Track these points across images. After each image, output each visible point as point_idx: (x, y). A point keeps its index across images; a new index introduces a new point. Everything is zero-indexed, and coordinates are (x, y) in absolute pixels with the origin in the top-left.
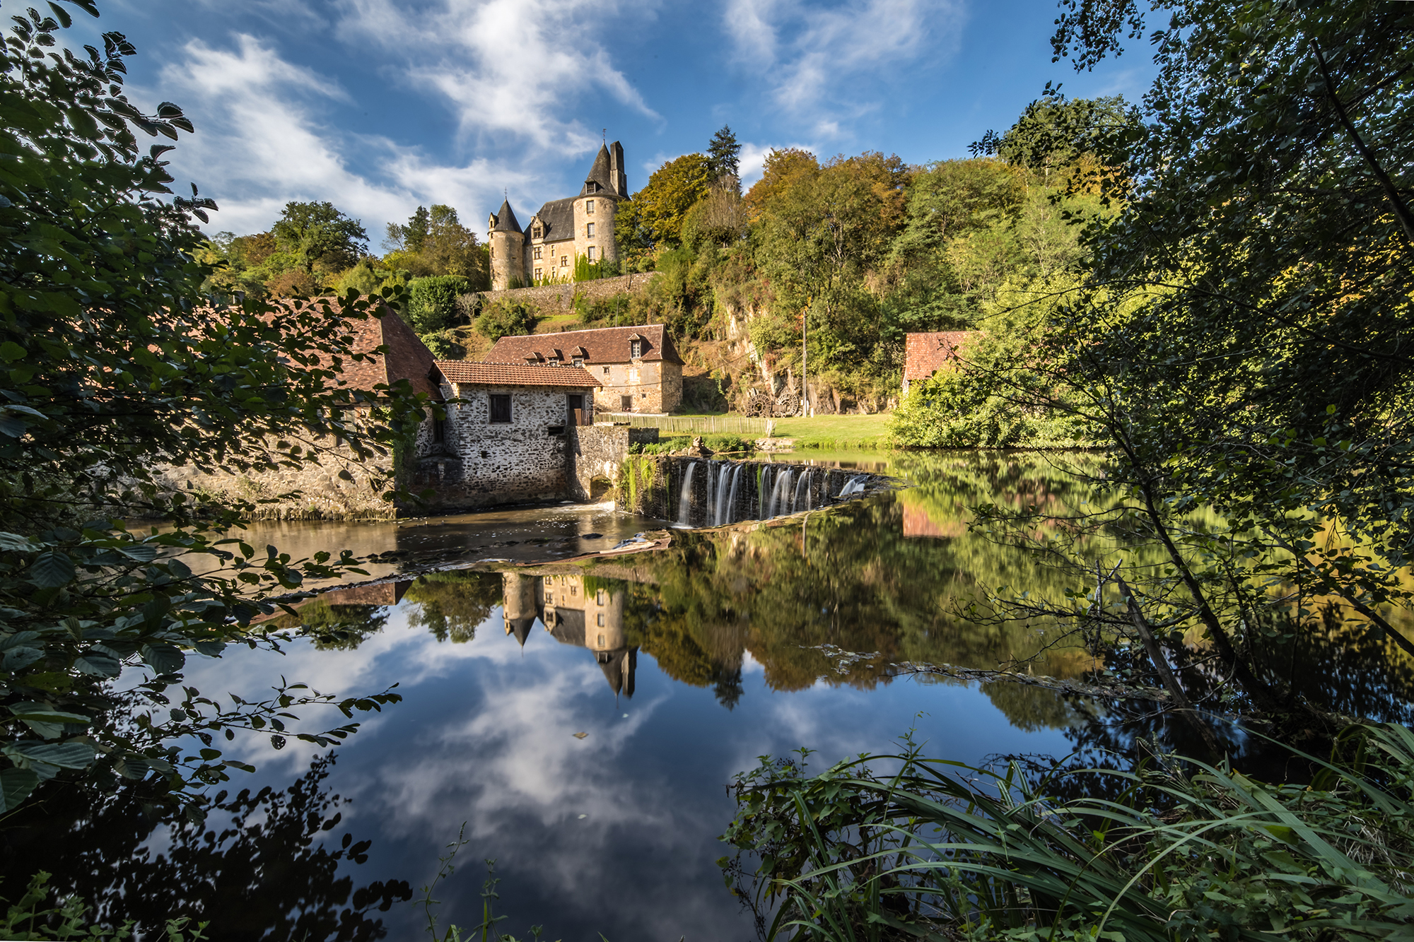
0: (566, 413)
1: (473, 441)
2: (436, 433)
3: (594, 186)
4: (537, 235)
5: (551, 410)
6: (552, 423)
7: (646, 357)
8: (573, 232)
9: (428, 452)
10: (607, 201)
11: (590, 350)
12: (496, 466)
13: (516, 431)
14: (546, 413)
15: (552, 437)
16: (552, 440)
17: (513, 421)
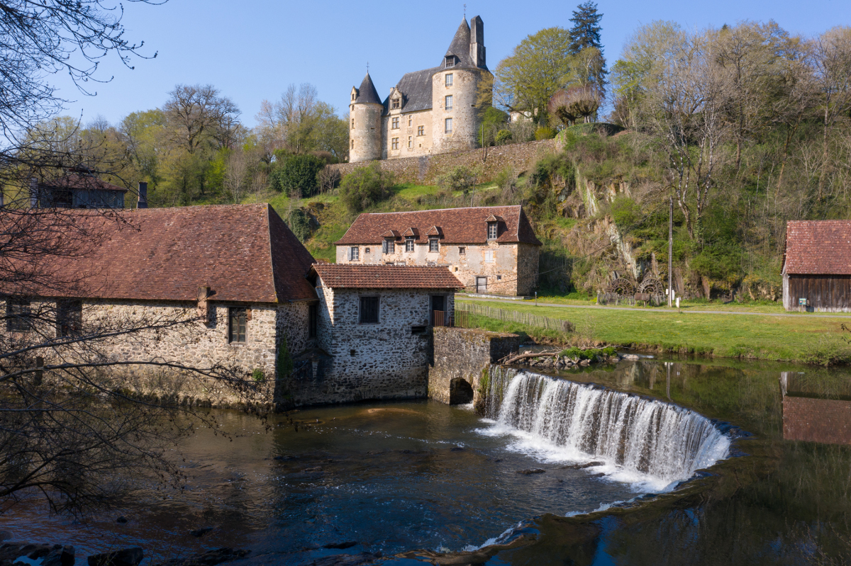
0: (428, 314)
1: (344, 340)
2: (311, 330)
3: (453, 59)
4: (396, 106)
5: (415, 311)
6: (416, 323)
7: (502, 238)
8: (430, 103)
9: (303, 348)
10: (465, 73)
11: (446, 230)
12: (363, 364)
13: (382, 331)
14: (410, 314)
15: (415, 336)
16: (415, 339)
17: (380, 321)
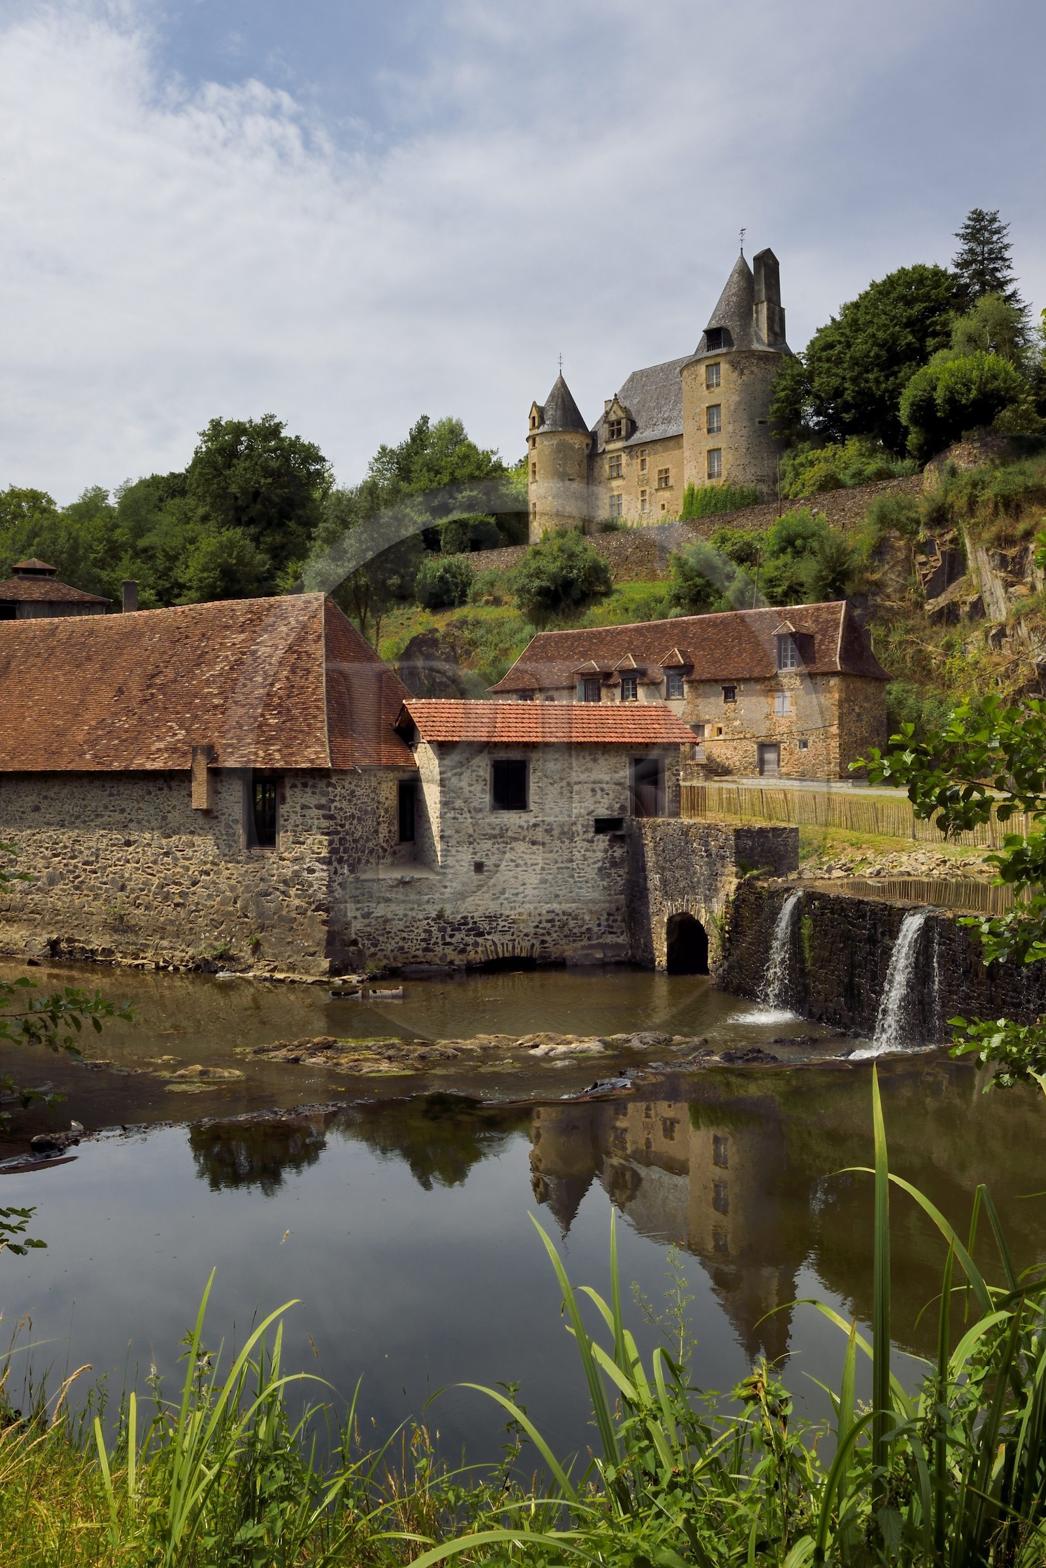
0: (628, 793)
1: (461, 843)
3: (719, 337)
4: (615, 434)
5: (602, 789)
6: (603, 812)
7: (809, 669)
8: (680, 424)
10: (745, 361)
11: (699, 656)
12: (499, 888)
13: (535, 825)
14: (590, 793)
15: (601, 836)
16: (603, 841)
17: (532, 806)
